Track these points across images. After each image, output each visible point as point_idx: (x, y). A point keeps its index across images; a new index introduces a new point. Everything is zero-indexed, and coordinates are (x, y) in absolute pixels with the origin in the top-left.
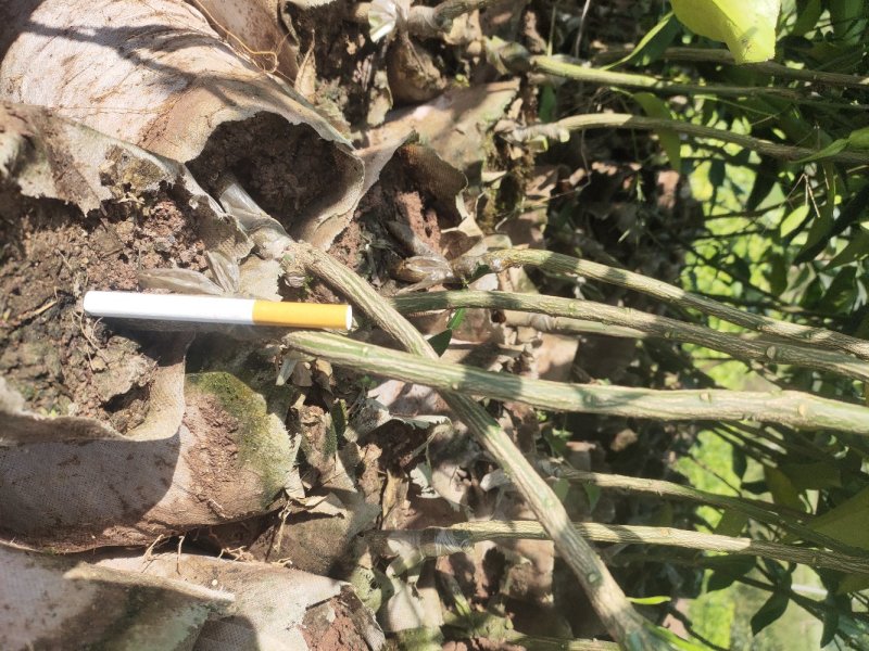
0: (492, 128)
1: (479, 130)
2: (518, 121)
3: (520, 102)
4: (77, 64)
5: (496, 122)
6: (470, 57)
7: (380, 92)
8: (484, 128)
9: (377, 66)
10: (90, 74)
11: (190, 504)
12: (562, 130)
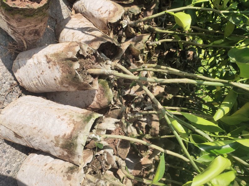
0: (145, 42)
1: (143, 43)
2: (151, 41)
3: (151, 37)
4: (75, 34)
5: (146, 41)
6: (141, 29)
7: (124, 36)
8: (144, 43)
9: (123, 31)
10: (77, 36)
11: (96, 104)
12: (159, 42)
